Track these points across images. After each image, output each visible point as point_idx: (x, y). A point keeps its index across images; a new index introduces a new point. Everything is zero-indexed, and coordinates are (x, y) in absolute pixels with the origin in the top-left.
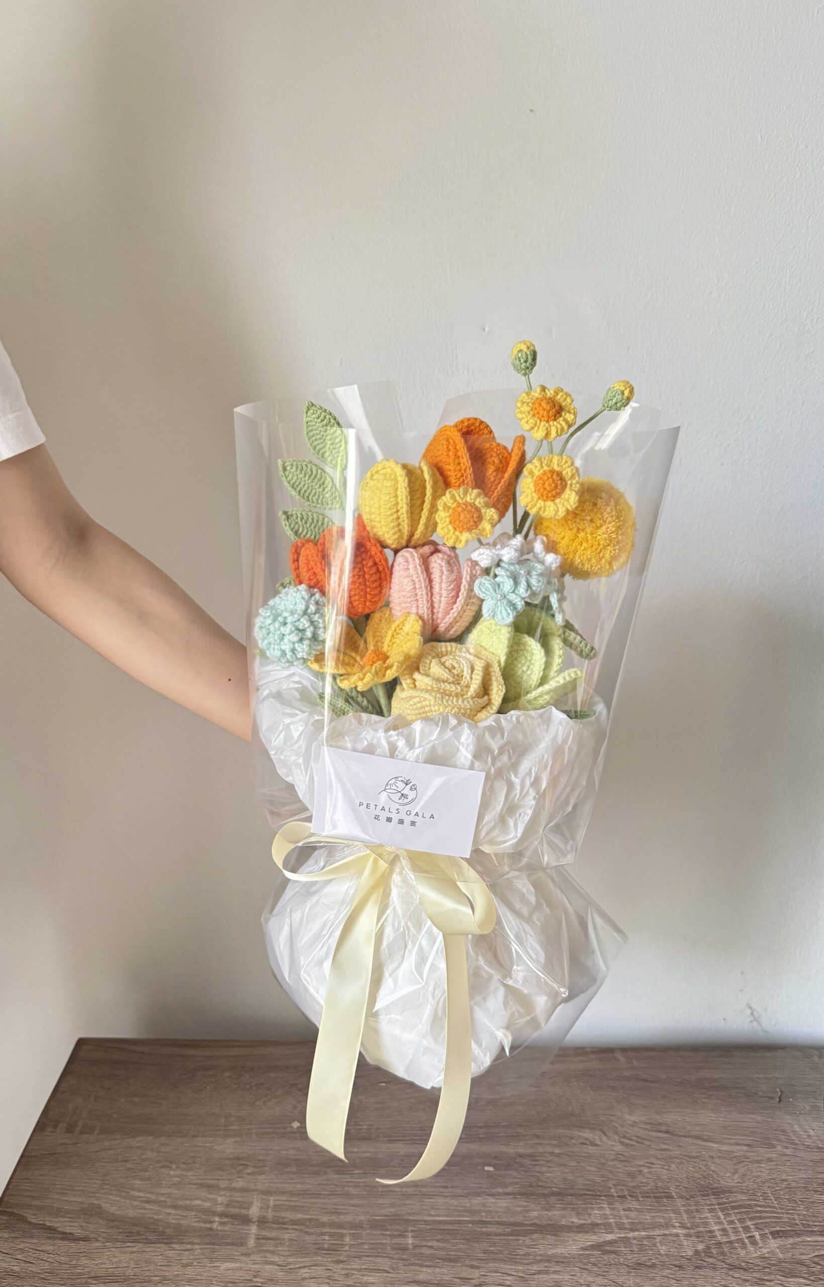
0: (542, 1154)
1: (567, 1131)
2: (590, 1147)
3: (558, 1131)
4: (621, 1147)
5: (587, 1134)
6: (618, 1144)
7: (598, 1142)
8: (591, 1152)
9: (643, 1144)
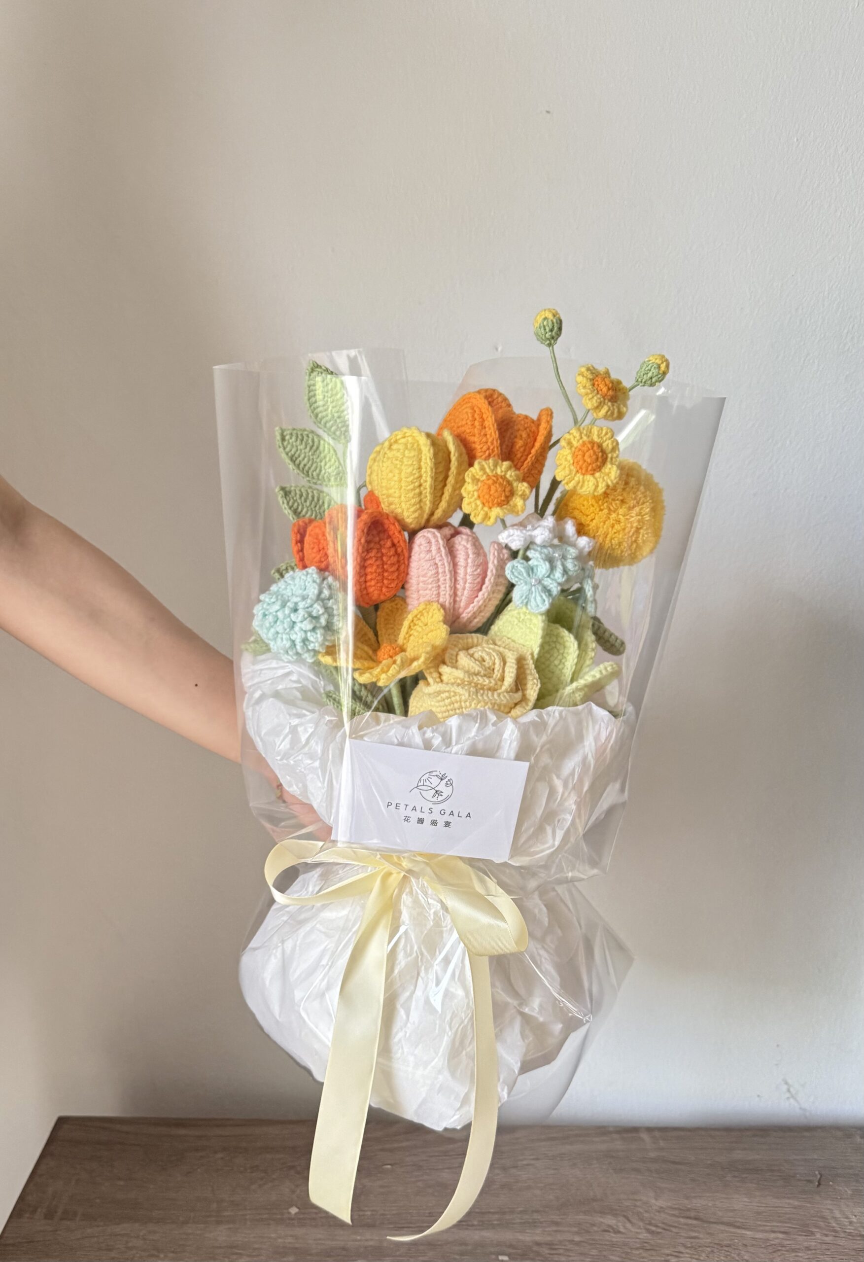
0: (561, 1242)
1: (587, 1217)
2: (613, 1235)
3: (577, 1217)
4: (648, 1235)
5: (610, 1221)
6: (644, 1231)
7: (622, 1230)
8: (614, 1240)
9: (671, 1231)
